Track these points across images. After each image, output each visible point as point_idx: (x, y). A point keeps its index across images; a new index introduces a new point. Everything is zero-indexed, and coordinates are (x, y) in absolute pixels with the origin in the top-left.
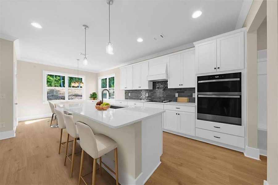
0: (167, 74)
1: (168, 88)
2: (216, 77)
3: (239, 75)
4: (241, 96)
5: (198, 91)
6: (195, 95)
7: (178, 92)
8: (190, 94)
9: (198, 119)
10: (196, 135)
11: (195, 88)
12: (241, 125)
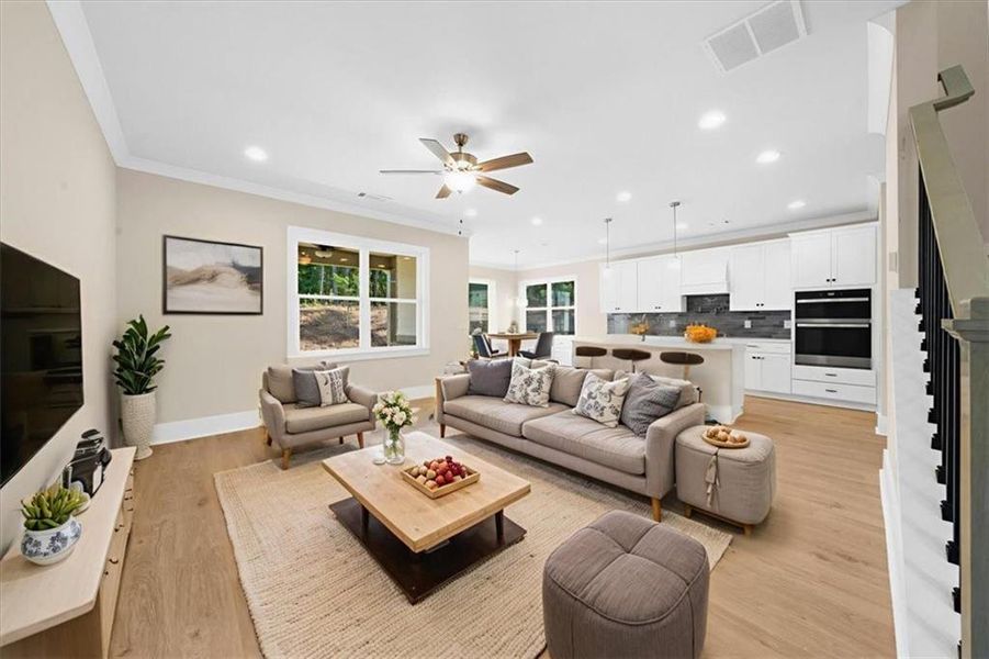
0: (729, 285)
1: (731, 309)
2: (830, 294)
3: (867, 293)
4: (870, 325)
5: (797, 317)
6: (791, 324)
7: (749, 319)
8: (777, 323)
9: (797, 363)
10: (793, 392)
11: (790, 312)
12: (870, 369)
